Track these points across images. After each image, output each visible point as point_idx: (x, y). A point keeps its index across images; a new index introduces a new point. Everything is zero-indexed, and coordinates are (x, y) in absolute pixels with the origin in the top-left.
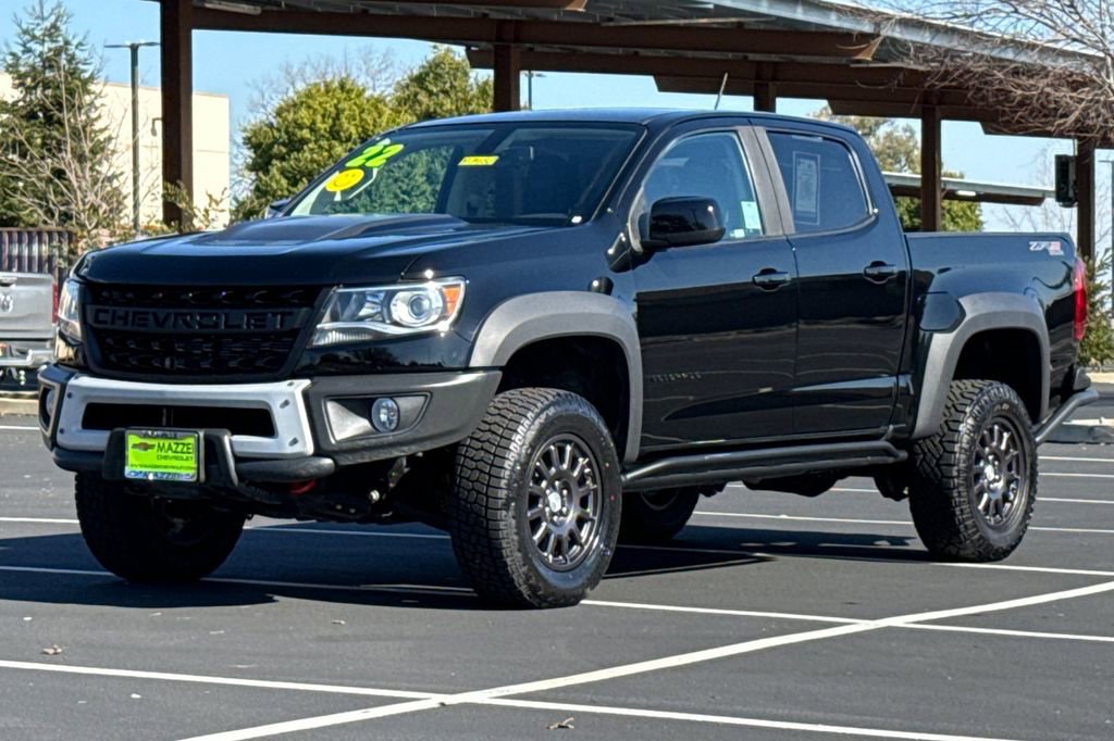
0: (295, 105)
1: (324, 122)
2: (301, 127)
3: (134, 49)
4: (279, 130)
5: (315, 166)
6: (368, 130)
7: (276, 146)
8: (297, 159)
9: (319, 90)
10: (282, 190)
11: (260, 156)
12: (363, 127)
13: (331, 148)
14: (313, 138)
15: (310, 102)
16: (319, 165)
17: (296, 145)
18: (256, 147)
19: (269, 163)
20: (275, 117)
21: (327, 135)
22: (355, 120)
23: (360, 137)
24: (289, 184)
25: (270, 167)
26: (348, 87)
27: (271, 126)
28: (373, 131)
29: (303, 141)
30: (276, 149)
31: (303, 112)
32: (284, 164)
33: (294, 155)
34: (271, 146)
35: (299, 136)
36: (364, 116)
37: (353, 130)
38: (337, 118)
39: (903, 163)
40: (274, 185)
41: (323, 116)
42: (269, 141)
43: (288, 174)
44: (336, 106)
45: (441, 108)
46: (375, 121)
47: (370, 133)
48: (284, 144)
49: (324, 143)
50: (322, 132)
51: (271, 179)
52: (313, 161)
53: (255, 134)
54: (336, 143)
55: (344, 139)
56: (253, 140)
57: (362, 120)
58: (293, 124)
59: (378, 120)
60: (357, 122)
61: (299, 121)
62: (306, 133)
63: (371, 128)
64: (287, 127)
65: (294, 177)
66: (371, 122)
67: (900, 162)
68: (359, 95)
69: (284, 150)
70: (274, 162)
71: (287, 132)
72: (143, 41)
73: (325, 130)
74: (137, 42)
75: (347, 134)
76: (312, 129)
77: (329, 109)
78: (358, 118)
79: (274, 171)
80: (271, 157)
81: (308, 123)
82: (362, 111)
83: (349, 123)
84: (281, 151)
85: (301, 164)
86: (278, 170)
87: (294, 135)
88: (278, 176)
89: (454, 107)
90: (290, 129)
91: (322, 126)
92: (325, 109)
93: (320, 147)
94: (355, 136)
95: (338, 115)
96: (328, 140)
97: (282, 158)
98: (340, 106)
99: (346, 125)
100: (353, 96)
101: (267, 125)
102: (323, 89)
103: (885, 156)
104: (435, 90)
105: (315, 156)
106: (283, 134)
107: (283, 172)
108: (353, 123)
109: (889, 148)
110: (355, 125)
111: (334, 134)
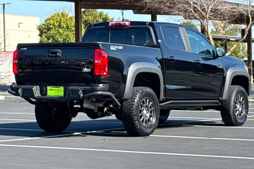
0: (49, 19)
1: (56, 23)
2: (50, 25)
3: (4, 5)
4: (45, 26)
5: (54, 35)
6: (68, 25)
7: (44, 30)
8: (49, 33)
9: (56, 15)
10: (45, 41)
11: (40, 33)
12: (67, 24)
13: (59, 30)
14: (54, 28)
15: (53, 18)
16: (55, 34)
17: (49, 29)
18: (40, 30)
19: (42, 34)
20: (44, 22)
21: (58, 27)
22: (65, 22)
23: (66, 27)
24: (47, 40)
25: (42, 35)
26: (64, 14)
27: (44, 25)
28: (70, 25)
29: (51, 28)
30: (44, 31)
31: (51, 21)
32: (46, 34)
33: (49, 32)
34: (43, 30)
35: (50, 27)
36: (67, 21)
37: (64, 25)
38: (60, 23)
39: (238, 32)
40: (43, 40)
41: (57, 22)
42: (43, 29)
43: (47, 37)
44: (60, 19)
45: (89, 19)
46: (70, 23)
47: (69, 26)
48: (46, 29)
49: (57, 29)
50: (56, 26)
51: (43, 39)
52: (53, 33)
53: (39, 27)
54: (60, 29)
55: (62, 28)
56: (39, 28)
57: (67, 22)
58: (49, 24)
59: (71, 23)
60: (66, 23)
61: (50, 23)
62: (52, 26)
63: (69, 24)
64: (47, 25)
65: (49, 38)
66: (69, 23)
67: (237, 32)
68: (67, 16)
69: (46, 31)
70: (44, 34)
71: (47, 26)
72: (6, 3)
73: (57, 25)
74: (4, 3)
75: (63, 26)
76: (54, 25)
77: (58, 20)
78: (66, 22)
79: (43, 36)
80: (43, 33)
81: (52, 23)
82: (67, 20)
83: (63, 23)
84: (45, 31)
85: (50, 34)
86: (44, 36)
87: (49, 27)
88: (44, 38)
89: (92, 19)
90: (48, 25)
91: (56, 24)
92: (57, 20)
93: (56, 30)
94: (65, 27)
95: (60, 21)
96: (58, 28)
97: (46, 33)
98: (61, 19)
99: (62, 24)
100: (65, 16)
101: (42, 24)
102: (57, 15)
103: (233, 30)
104: (87, 15)
105: (54, 32)
106: (46, 26)
107: (46, 37)
108: (64, 23)
109: (234, 28)
110: (65, 24)
111: (59, 26)
